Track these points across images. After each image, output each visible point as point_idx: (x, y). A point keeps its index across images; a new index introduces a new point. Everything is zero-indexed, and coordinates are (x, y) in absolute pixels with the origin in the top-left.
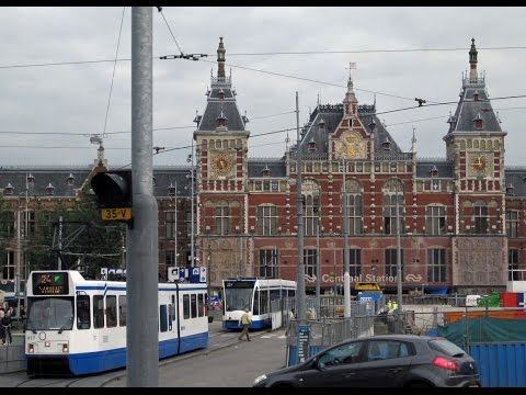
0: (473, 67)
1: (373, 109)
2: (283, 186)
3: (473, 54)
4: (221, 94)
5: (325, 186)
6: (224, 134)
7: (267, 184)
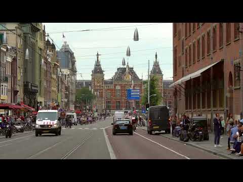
0: (156, 59)
1: (133, 68)
2: (112, 87)
3: (156, 56)
4: (98, 65)
5: (122, 87)
6: (98, 75)
7: (109, 86)
